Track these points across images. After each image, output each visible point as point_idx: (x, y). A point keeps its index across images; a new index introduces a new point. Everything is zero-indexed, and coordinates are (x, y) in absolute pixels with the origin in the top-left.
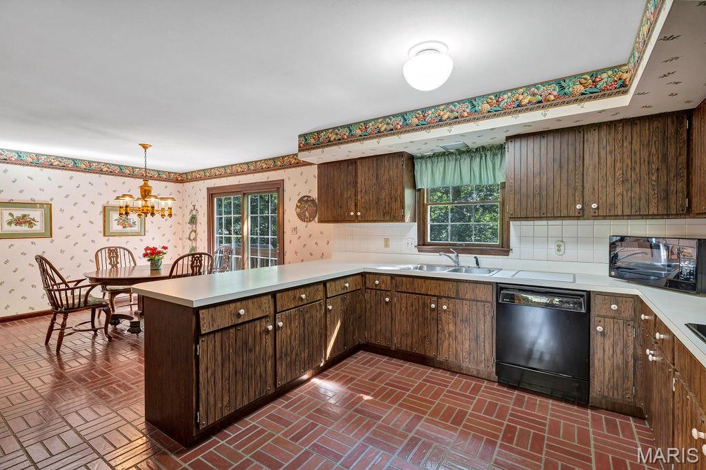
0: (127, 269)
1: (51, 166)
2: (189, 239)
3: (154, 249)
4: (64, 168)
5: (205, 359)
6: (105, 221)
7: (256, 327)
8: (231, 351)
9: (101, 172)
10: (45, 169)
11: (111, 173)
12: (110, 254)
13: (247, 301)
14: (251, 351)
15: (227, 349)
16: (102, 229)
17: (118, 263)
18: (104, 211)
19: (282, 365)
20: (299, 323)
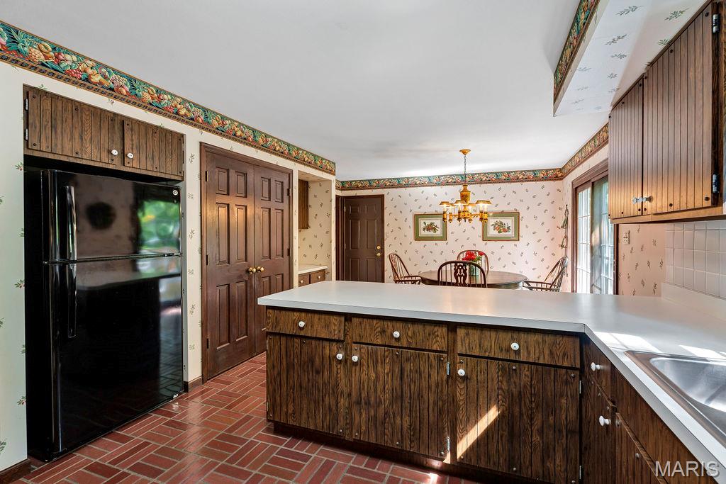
5: (272, 357)
7: (323, 348)
8: (296, 361)
13: (313, 315)
14: (318, 372)
15: (292, 357)
19: (361, 413)
20: (392, 371)
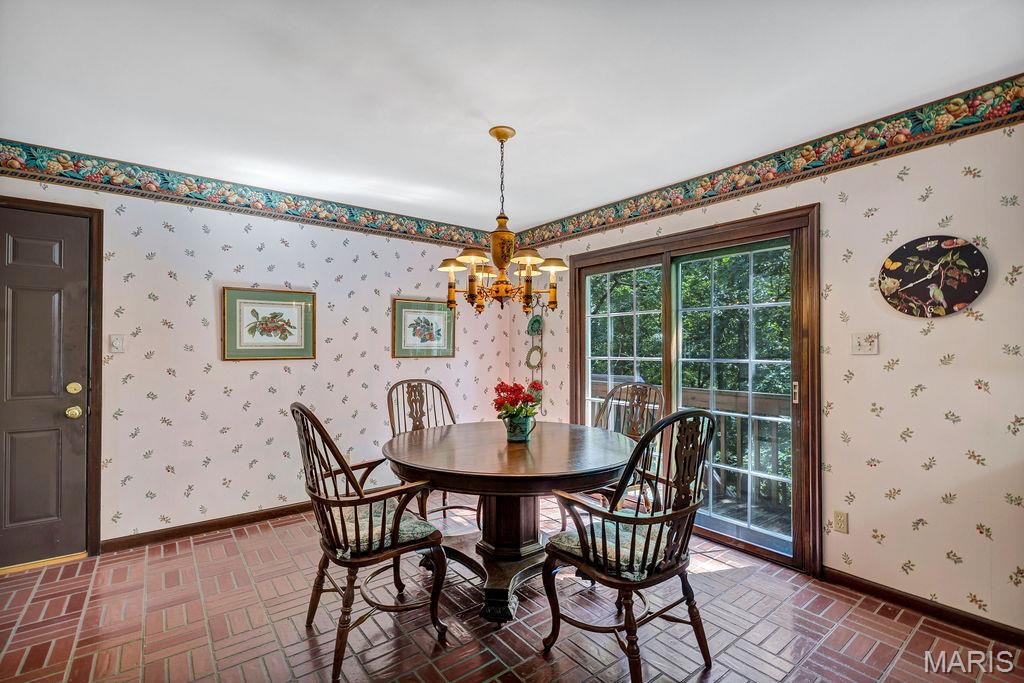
0: (438, 432)
1: (316, 220)
2: (528, 363)
3: (517, 389)
4: (334, 223)
6: (394, 328)
9: (389, 232)
10: (306, 226)
11: (405, 234)
12: (409, 393)
16: (389, 345)
17: (423, 414)
18: (394, 309)
